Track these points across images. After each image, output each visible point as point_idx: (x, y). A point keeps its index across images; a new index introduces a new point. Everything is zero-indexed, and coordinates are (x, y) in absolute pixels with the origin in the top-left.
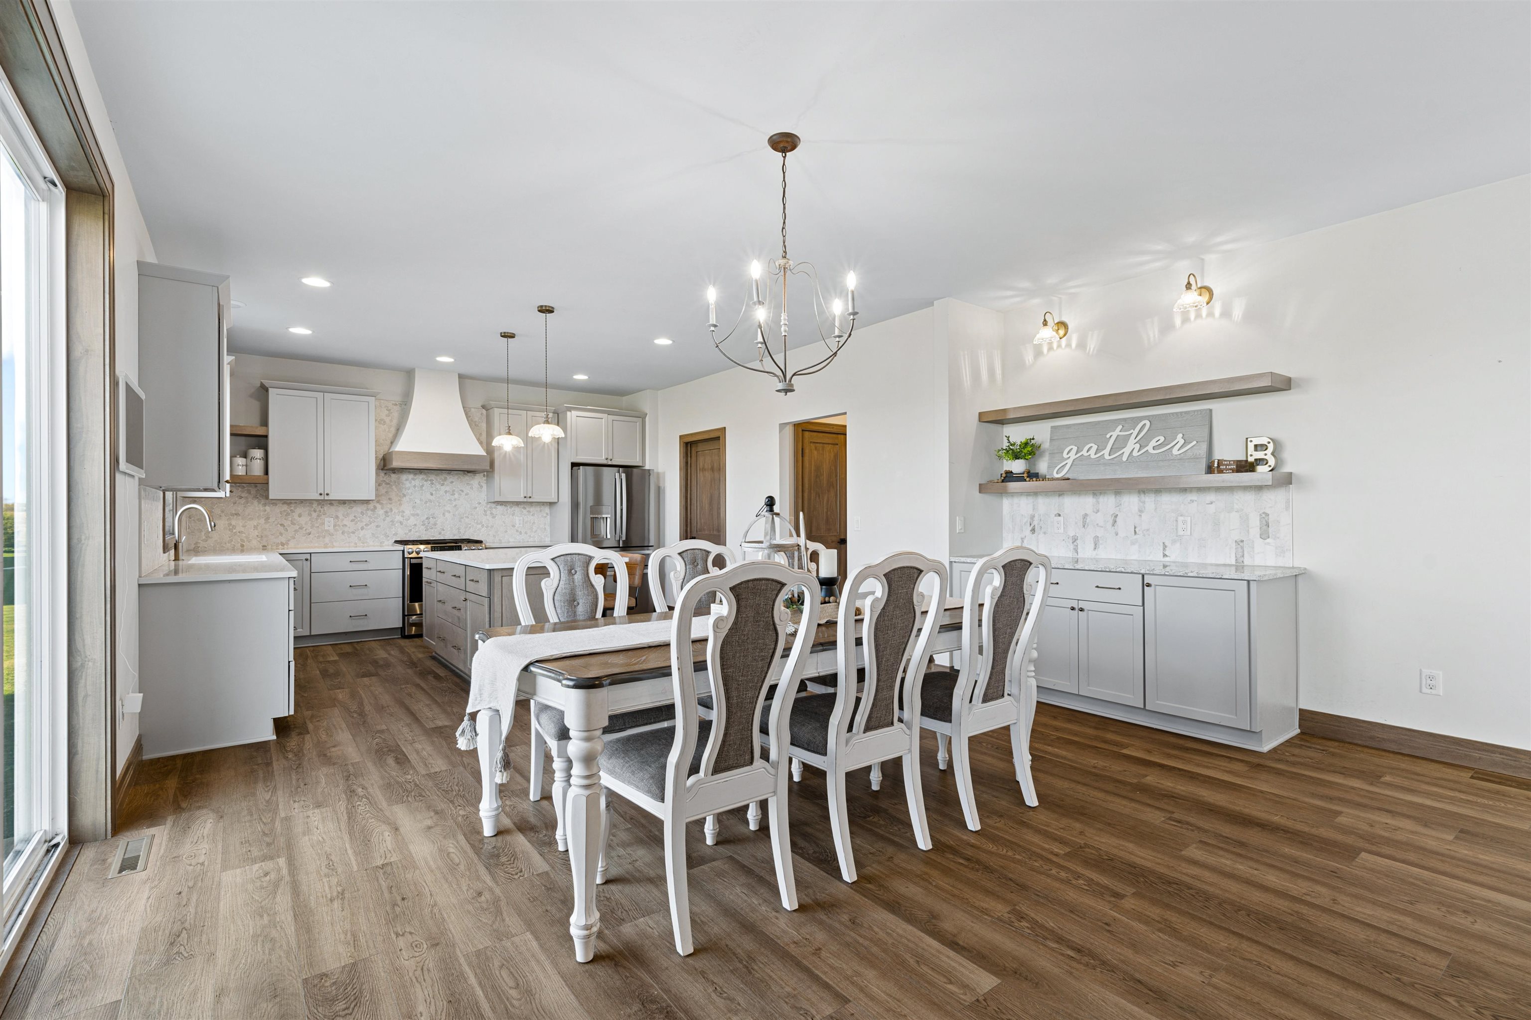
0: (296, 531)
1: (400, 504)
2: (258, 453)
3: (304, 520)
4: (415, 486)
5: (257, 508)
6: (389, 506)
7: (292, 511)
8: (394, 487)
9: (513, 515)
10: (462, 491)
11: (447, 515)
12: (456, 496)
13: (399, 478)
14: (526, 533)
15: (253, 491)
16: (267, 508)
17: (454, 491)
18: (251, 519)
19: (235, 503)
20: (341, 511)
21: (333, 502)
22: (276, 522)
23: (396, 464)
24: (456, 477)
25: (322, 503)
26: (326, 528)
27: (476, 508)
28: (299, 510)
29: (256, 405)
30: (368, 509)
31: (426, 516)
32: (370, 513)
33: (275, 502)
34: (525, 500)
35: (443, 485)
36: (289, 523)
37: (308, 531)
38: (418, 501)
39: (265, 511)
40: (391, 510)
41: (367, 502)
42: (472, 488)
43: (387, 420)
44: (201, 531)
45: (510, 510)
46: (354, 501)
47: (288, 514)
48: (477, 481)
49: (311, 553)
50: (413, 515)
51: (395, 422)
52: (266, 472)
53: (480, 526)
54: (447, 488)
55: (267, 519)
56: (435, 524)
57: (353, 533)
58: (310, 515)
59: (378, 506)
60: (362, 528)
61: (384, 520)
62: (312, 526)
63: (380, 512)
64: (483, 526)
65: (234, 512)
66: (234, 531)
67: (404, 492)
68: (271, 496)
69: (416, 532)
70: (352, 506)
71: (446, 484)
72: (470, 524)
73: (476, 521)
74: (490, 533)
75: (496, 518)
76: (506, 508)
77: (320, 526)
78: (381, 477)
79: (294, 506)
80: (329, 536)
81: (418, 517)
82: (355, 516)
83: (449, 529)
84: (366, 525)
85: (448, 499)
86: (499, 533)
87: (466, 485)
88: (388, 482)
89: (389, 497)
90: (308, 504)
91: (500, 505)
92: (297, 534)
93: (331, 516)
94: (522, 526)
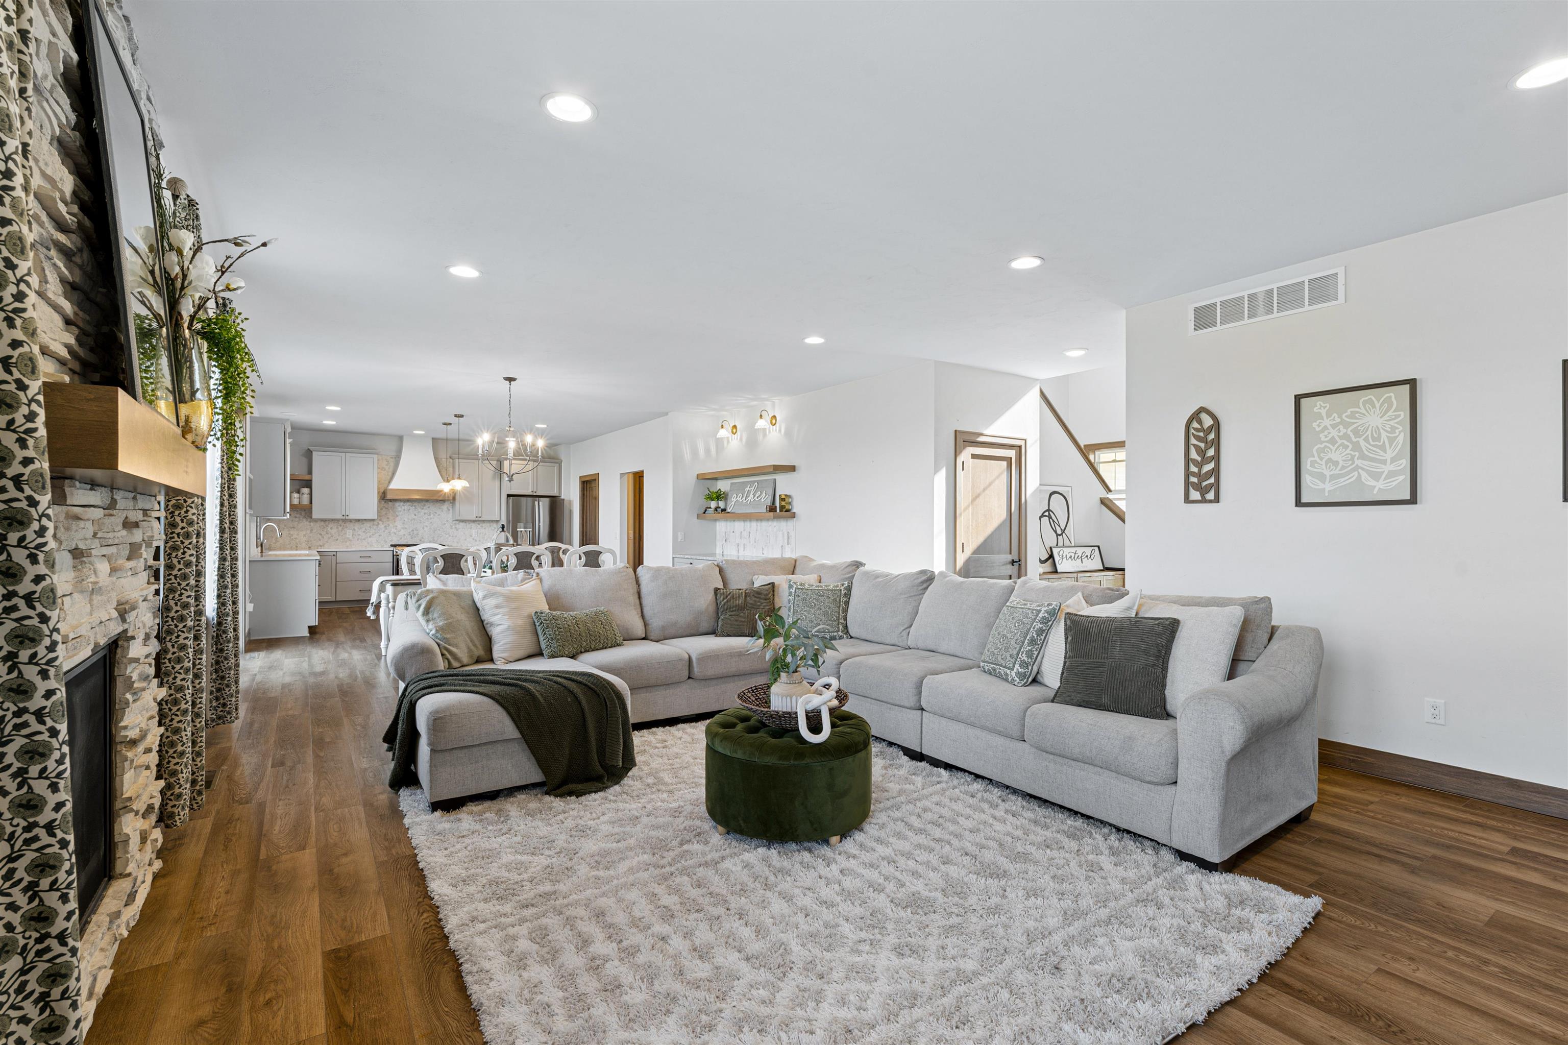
1: (394, 521)
2: (306, 490)
3: (334, 531)
4: (404, 512)
5: (306, 524)
6: (388, 523)
7: (326, 526)
8: (390, 510)
9: (472, 529)
10: (436, 513)
12: (432, 516)
13: (394, 505)
14: (480, 541)
15: (303, 513)
16: (312, 524)
17: (430, 513)
18: (302, 530)
19: (293, 522)
20: (357, 526)
22: (317, 532)
23: (389, 497)
24: (432, 504)
25: (345, 521)
26: (347, 536)
27: (445, 524)
28: (331, 525)
29: (304, 461)
30: (373, 525)
31: (412, 530)
32: (374, 527)
33: (316, 520)
34: (476, 519)
35: (423, 510)
36: (325, 533)
37: (335, 538)
38: (406, 519)
39: (310, 525)
41: (373, 520)
42: (443, 511)
43: (387, 468)
44: (274, 537)
45: (469, 525)
46: (364, 520)
47: (324, 528)
48: (445, 506)
49: (336, 552)
50: (403, 528)
51: (391, 469)
52: (311, 503)
53: (447, 536)
54: (426, 511)
55: (312, 530)
56: (417, 534)
57: (364, 538)
58: (337, 528)
59: (380, 522)
60: (370, 537)
61: (384, 532)
62: (340, 534)
63: (382, 526)
64: (450, 536)
65: (293, 528)
66: (292, 536)
67: (397, 514)
68: (314, 517)
69: (405, 539)
70: (362, 523)
71: (424, 508)
72: (441, 534)
73: (445, 533)
74: (454, 540)
75: (459, 530)
76: (466, 524)
77: (343, 535)
78: (380, 505)
79: (328, 523)
80: (349, 541)
81: (406, 530)
82: (365, 530)
83: (427, 537)
84: (373, 535)
85: (426, 518)
86: (461, 540)
87: (438, 509)
88: (387, 507)
89: (387, 517)
90: (336, 522)
91: (462, 522)
92: (331, 538)
93: (351, 529)
94: (476, 536)
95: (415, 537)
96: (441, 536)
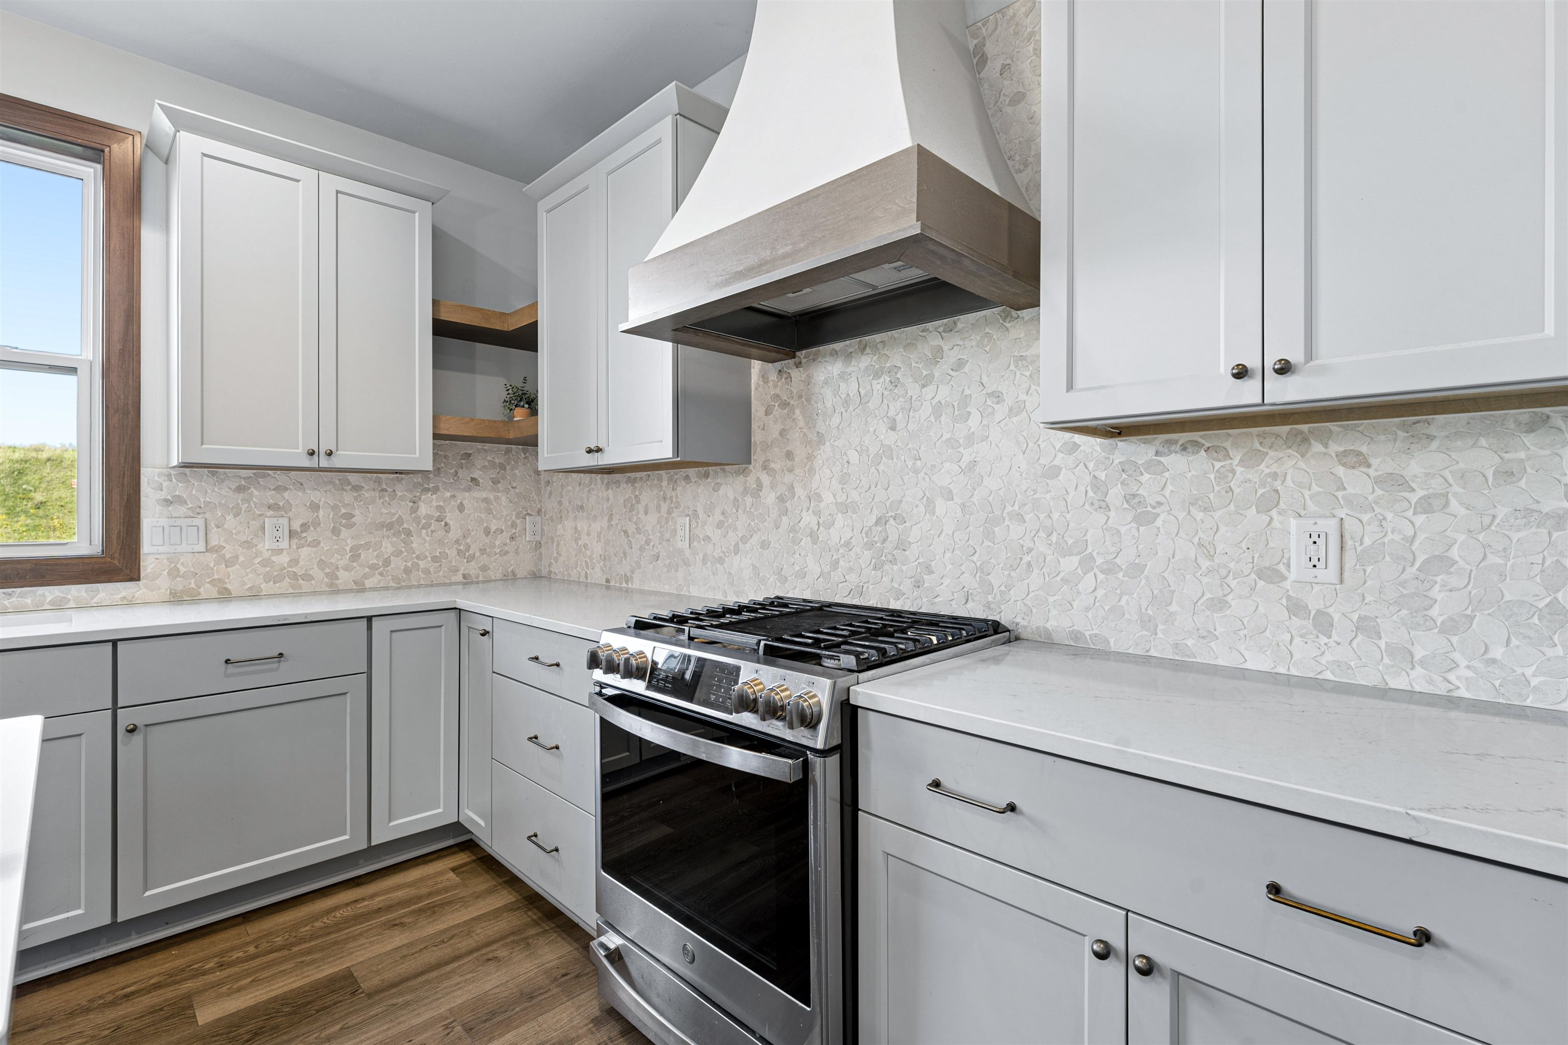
0: (642, 549)
1: (812, 471)
3: (650, 521)
4: (847, 403)
6: (788, 478)
7: (638, 500)
8: (798, 411)
10: (997, 397)
11: (941, 506)
12: (974, 421)
13: (808, 382)
16: (610, 493)
17: (965, 400)
18: (596, 518)
22: (619, 527)
24: (976, 337)
25: (673, 474)
27: (1054, 472)
28: (645, 496)
31: (878, 513)
35: (927, 382)
37: (656, 551)
38: (853, 456)
39: (609, 499)
40: (791, 488)
44: (553, 540)
47: (632, 508)
50: (845, 508)
53: (1071, 563)
54: (944, 394)
56: (902, 545)
57: (721, 561)
58: (658, 508)
59: (766, 479)
60: (735, 549)
61: (776, 526)
63: (769, 497)
64: (1088, 562)
66: (580, 543)
67: (821, 427)
69: (851, 569)
70: (719, 480)
71: (937, 374)
72: (1030, 550)
73: (1054, 538)
74: (1123, 602)
75: (1159, 522)
76: (1218, 465)
77: (671, 539)
78: (770, 384)
79: (638, 486)
80: (684, 567)
81: (854, 516)
82: (723, 514)
83: (949, 567)
84: (744, 539)
85: (946, 436)
86: (1174, 608)
87: (1012, 367)
88: (786, 398)
89: (787, 449)
90: (655, 482)
91: (1184, 448)
92: (642, 557)
93: (687, 512)
94: (1329, 574)
95: (893, 561)
96: (1029, 564)
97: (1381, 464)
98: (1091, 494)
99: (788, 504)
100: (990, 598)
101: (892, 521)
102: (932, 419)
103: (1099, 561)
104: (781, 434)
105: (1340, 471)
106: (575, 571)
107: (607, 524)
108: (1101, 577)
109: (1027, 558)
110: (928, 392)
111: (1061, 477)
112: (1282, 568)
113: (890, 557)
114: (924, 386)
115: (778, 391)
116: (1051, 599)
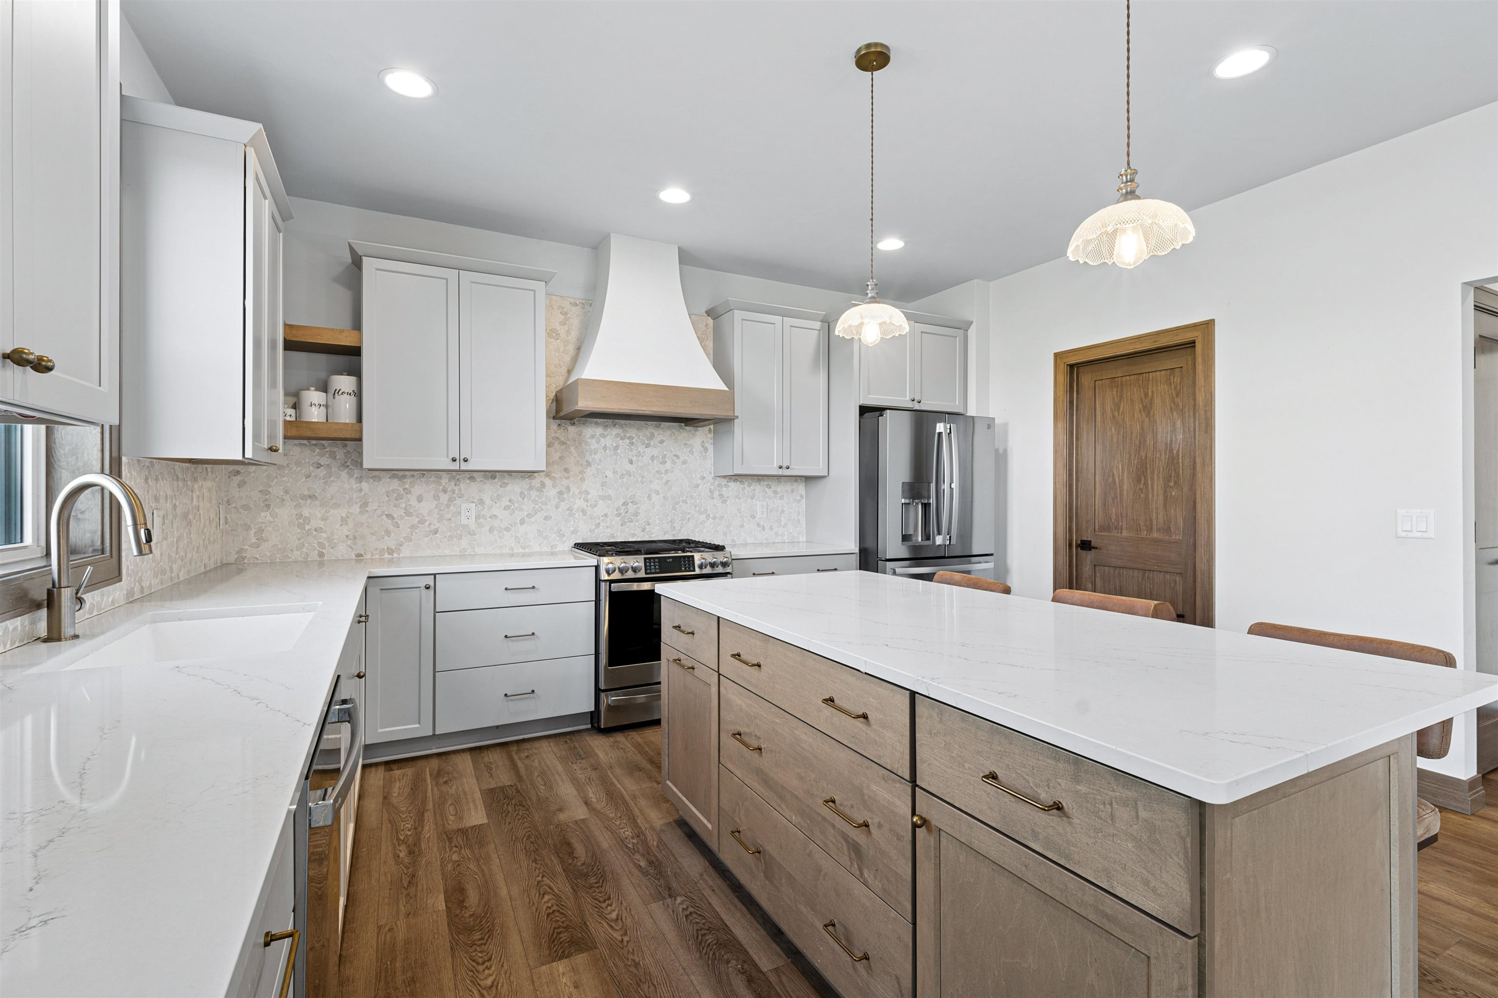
0: (413, 527)
1: (583, 480)
2: (344, 383)
3: (426, 507)
4: (605, 448)
5: (347, 486)
6: (565, 482)
7: (407, 491)
8: (572, 448)
9: (753, 497)
10: (677, 457)
11: (654, 496)
12: (668, 465)
13: (580, 434)
14: (771, 528)
15: (340, 454)
16: (365, 485)
17: (664, 456)
18: (337, 506)
19: (308, 476)
20: (489, 490)
21: (475, 474)
22: (379, 512)
24: (668, 433)
25: (456, 475)
26: (464, 521)
27: (697, 486)
28: (419, 489)
29: (344, 295)
30: (531, 488)
31: (622, 501)
32: (534, 493)
33: (377, 473)
34: (780, 472)
35: (648, 446)
36: (401, 512)
37: (433, 527)
38: (609, 474)
39: (361, 490)
40: (568, 488)
41: (530, 474)
42: (691, 452)
43: (562, 330)
44: (248, 528)
45: (748, 488)
46: (510, 472)
47: (399, 497)
48: (701, 437)
49: (435, 575)
50: (603, 498)
51: (574, 335)
52: (360, 419)
53: (703, 517)
54: (655, 452)
55: (365, 504)
56: (636, 514)
57: (507, 529)
58: (436, 497)
59: (548, 482)
60: (522, 522)
61: (557, 508)
62: (440, 519)
63: (551, 492)
65: (306, 493)
66: (307, 527)
67: (589, 458)
68: (366, 465)
69: (608, 527)
70: (505, 481)
71: (652, 444)
72: (689, 513)
73: (697, 509)
74: (718, 528)
75: (728, 503)
76: (742, 486)
77: (452, 519)
78: (552, 431)
79: (409, 481)
80: (469, 536)
81: (609, 502)
82: (510, 501)
83: (658, 522)
84: (529, 516)
85: (656, 469)
86: (731, 528)
87: (683, 447)
88: (563, 440)
89: (565, 467)
90: (433, 479)
91: (734, 481)
92: (414, 533)
93: (471, 500)
94: (765, 516)
95: (631, 521)
96: (689, 518)
97: (773, 488)
98: (709, 494)
99: (565, 496)
100: (674, 532)
101: (630, 504)
102: (650, 461)
103: (711, 516)
104: (560, 458)
105: (767, 489)
106: (299, 553)
107: (358, 510)
108: (712, 521)
109: (689, 516)
110: (648, 450)
111: (700, 487)
112: (755, 515)
113: (630, 520)
114: (646, 447)
115: (557, 435)
116: (696, 530)
